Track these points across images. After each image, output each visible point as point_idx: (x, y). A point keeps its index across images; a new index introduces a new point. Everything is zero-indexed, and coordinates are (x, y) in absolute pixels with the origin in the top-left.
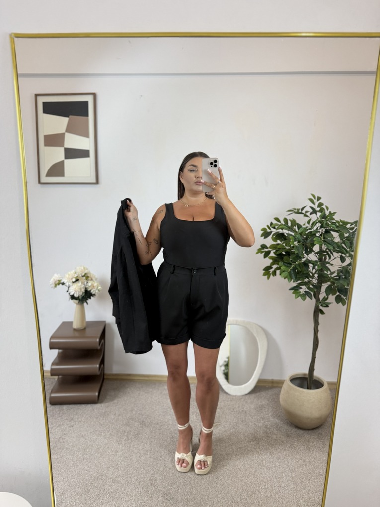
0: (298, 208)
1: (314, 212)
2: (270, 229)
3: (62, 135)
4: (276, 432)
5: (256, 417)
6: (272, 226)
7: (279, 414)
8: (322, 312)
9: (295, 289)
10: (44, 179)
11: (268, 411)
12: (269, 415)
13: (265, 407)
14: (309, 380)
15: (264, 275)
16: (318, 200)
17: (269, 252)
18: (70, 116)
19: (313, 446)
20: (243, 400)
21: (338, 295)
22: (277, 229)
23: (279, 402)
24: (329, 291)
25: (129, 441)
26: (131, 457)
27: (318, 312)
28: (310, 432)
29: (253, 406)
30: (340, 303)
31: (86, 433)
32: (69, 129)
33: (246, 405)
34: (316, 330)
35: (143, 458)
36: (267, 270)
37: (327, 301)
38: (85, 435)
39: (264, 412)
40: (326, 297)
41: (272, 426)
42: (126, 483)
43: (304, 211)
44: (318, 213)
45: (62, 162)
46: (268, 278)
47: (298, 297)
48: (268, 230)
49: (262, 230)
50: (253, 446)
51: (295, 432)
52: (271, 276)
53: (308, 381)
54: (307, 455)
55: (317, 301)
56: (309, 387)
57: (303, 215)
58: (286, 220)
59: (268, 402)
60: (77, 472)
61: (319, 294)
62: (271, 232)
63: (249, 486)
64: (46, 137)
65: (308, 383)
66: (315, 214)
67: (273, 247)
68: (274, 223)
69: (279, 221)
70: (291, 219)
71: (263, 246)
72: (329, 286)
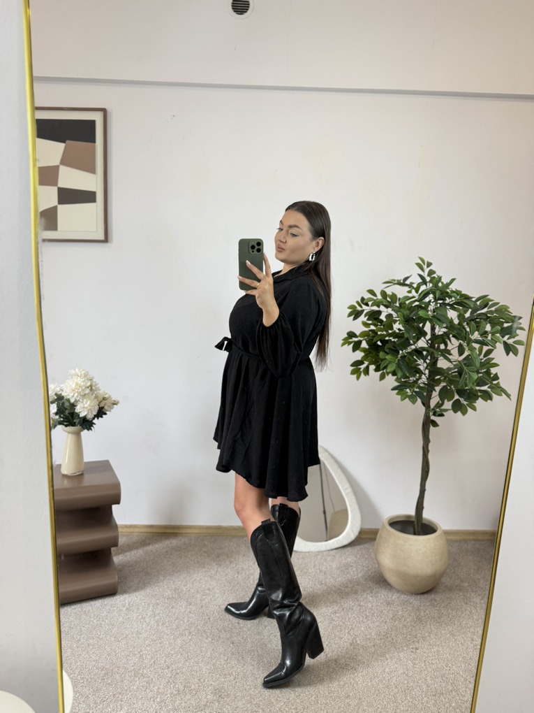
0: (396, 279)
1: (424, 282)
2: (361, 307)
3: (56, 169)
4: (371, 598)
5: (340, 579)
6: (365, 302)
7: (373, 574)
8: (435, 424)
9: (400, 389)
11: (357, 570)
12: (359, 576)
13: (352, 566)
14: (416, 523)
15: (353, 373)
16: (428, 267)
17: (360, 342)
18: (67, 141)
19: (425, 616)
20: (320, 557)
21: (458, 400)
22: (372, 305)
24: (445, 394)
25: (157, 618)
27: (428, 424)
28: (419, 597)
29: (334, 566)
30: (459, 412)
31: (90, 608)
32: (65, 161)
33: (325, 563)
34: (426, 450)
35: (179, 641)
36: (357, 364)
37: (443, 407)
38: (89, 611)
39: (352, 573)
40: (440, 402)
42: (156, 676)
43: (408, 282)
44: (428, 284)
45: (54, 209)
46: (358, 378)
47: (405, 399)
48: (359, 308)
49: (349, 308)
51: (398, 598)
52: (362, 374)
53: (415, 525)
54: (417, 628)
55: (427, 409)
56: (417, 533)
57: (407, 287)
58: (384, 294)
59: (355, 559)
61: (430, 399)
62: (363, 311)
65: (414, 528)
66: (424, 285)
67: (363, 334)
68: (366, 297)
69: (375, 295)
70: (391, 294)
71: (351, 335)
72: (444, 386)
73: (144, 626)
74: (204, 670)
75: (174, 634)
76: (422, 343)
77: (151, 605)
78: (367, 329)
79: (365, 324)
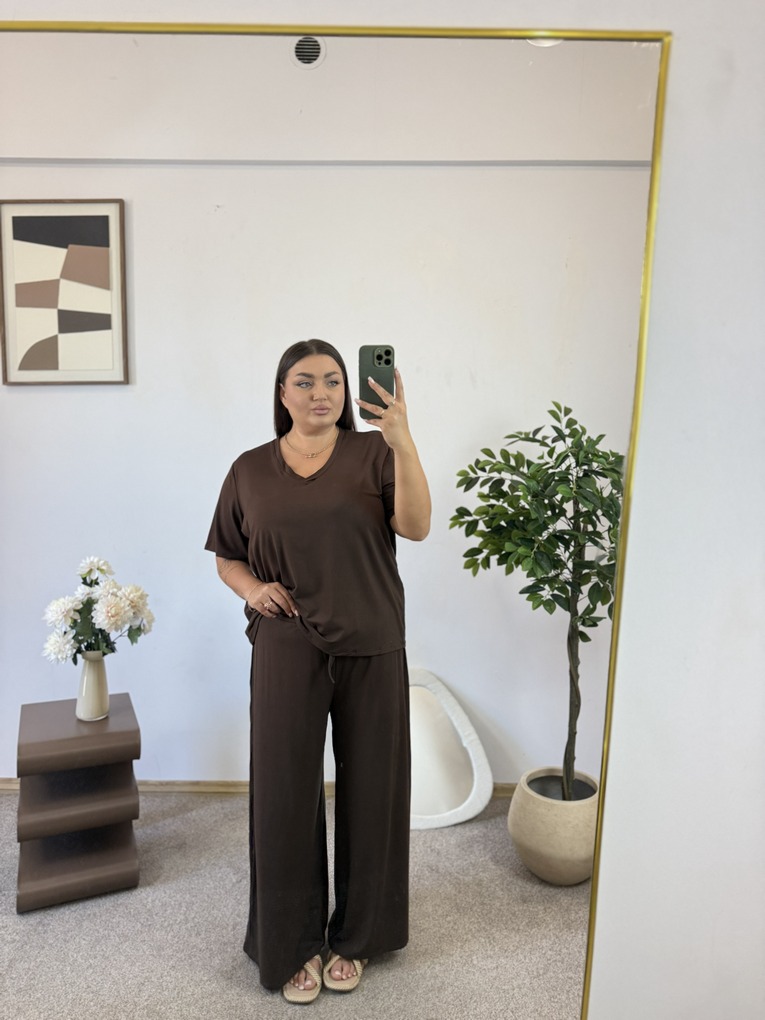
0: (528, 431)
1: (561, 436)
2: (476, 473)
3: (54, 284)
4: (500, 893)
5: (459, 862)
6: (480, 466)
7: (509, 854)
8: (586, 638)
9: (532, 591)
10: (15, 375)
11: (484, 849)
12: (487, 857)
13: (478, 842)
14: (565, 780)
15: (467, 566)
16: (566, 414)
17: (475, 523)
18: (70, 246)
19: (576, 921)
22: (490, 471)
23: (507, 829)
24: (598, 594)
26: (190, 958)
27: (575, 637)
28: (570, 890)
31: (96, 910)
32: (69, 272)
33: (440, 838)
34: (574, 676)
36: (472, 553)
37: (593, 615)
38: (95, 915)
39: (477, 853)
40: (591, 606)
41: (492, 881)
43: (539, 437)
44: (567, 439)
45: (53, 341)
46: (475, 573)
47: (538, 606)
48: (472, 475)
49: (459, 475)
50: (452, 924)
51: (540, 891)
52: (481, 567)
53: (566, 784)
54: (563, 939)
55: (572, 616)
56: (565, 795)
57: (538, 444)
58: (505, 454)
59: (485, 830)
60: (70, 997)
61: (577, 601)
62: (478, 478)
63: (441, 1011)
64: (20, 288)
65: (563, 788)
66: (562, 442)
67: (481, 511)
68: (481, 460)
69: (493, 456)
70: (516, 453)
71: (462, 512)
72: (596, 584)
73: (169, 937)
74: (248, 1006)
75: (211, 950)
76: (562, 525)
77: (184, 905)
78: (484, 504)
79: (482, 496)
